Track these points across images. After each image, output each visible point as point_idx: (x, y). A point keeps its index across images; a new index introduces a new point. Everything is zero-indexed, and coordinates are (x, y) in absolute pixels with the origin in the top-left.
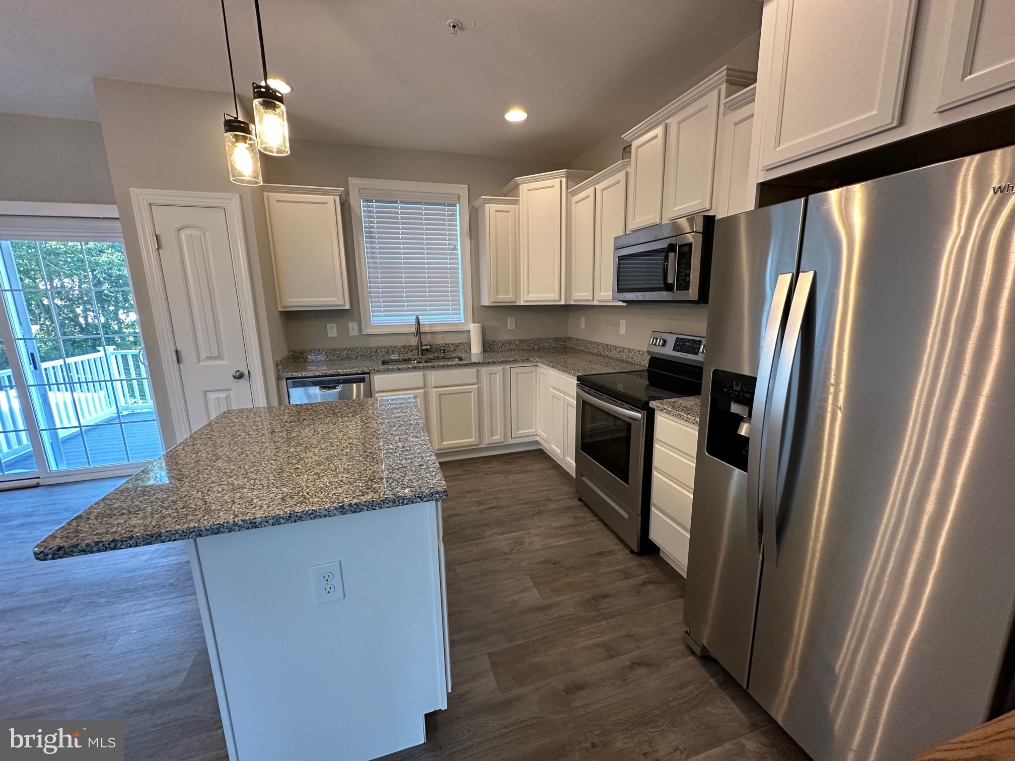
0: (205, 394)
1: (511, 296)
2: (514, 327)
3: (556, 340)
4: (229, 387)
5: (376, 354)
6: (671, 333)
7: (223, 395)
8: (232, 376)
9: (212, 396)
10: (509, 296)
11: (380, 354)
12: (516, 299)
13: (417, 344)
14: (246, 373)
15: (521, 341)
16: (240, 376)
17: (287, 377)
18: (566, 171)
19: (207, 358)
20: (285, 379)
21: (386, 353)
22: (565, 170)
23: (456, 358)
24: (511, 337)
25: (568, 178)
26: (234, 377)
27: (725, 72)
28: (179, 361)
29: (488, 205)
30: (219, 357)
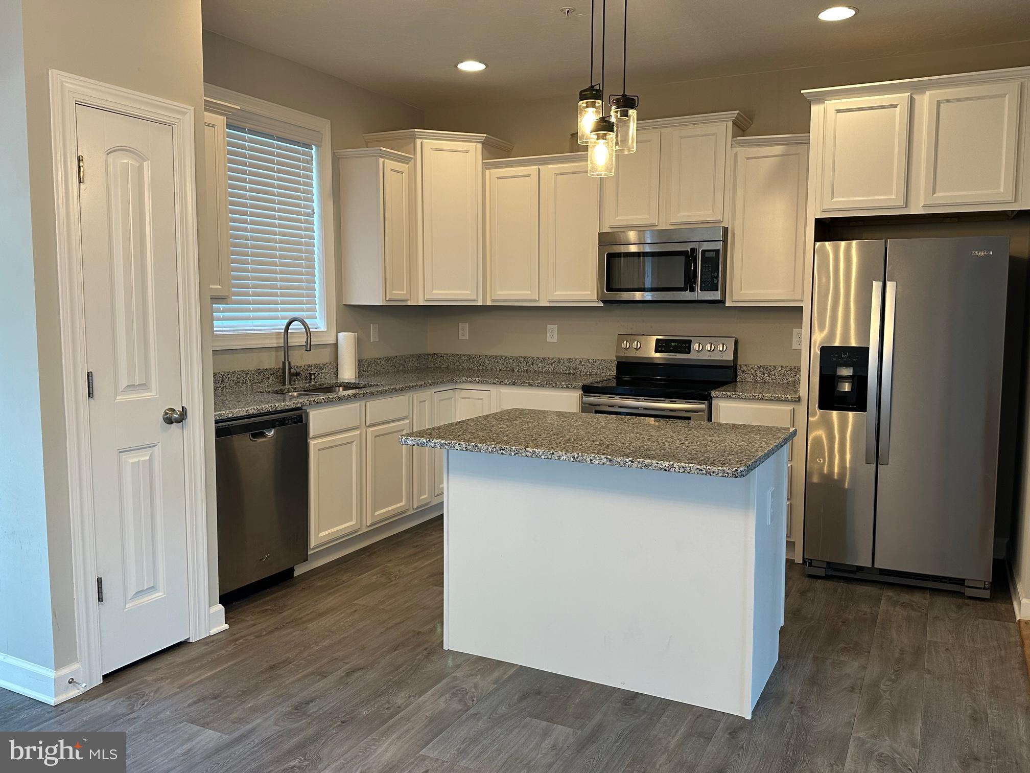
1: (405, 292)
2: (377, 340)
3: (419, 357)
5: (222, 386)
6: (643, 335)
8: (161, 418)
10: (402, 292)
11: (228, 384)
12: (410, 297)
13: (281, 366)
15: (388, 359)
18: (486, 137)
21: (236, 384)
22: (485, 135)
23: (339, 387)
24: (376, 355)
25: (485, 144)
27: (736, 115)
29: (383, 160)
30: (144, 386)
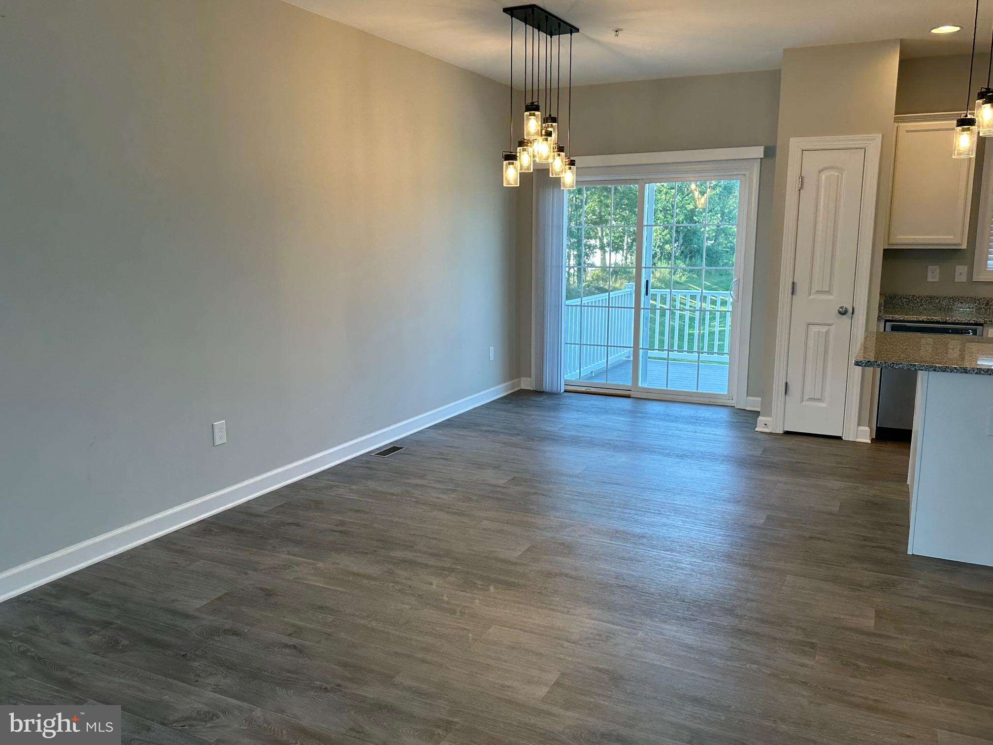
0: (808, 326)
4: (830, 323)
7: (824, 329)
8: (837, 311)
9: (814, 329)
14: (850, 310)
16: (843, 312)
17: (887, 318)
19: (818, 292)
20: (884, 321)
26: (840, 313)
28: (793, 293)
30: (829, 292)
